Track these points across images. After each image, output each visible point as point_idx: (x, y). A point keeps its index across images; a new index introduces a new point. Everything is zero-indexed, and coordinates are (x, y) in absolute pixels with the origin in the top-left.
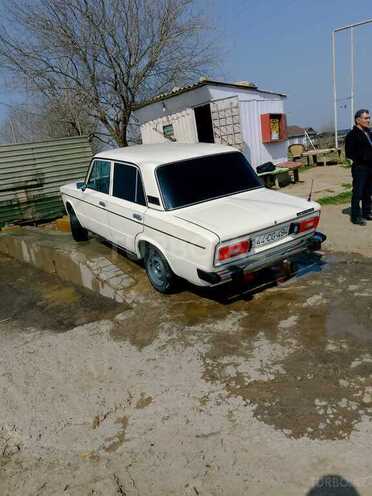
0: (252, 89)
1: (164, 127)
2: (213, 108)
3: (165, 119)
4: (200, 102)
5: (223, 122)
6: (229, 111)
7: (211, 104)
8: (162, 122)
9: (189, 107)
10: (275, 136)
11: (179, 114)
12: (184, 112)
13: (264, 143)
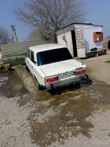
0: (90, 24)
1: (63, 37)
2: (76, 31)
3: (63, 34)
4: (72, 29)
5: (78, 35)
6: (80, 32)
7: (75, 30)
8: (63, 35)
9: (69, 31)
10: (98, 39)
11: (67, 33)
12: (68, 32)
13: (94, 42)
